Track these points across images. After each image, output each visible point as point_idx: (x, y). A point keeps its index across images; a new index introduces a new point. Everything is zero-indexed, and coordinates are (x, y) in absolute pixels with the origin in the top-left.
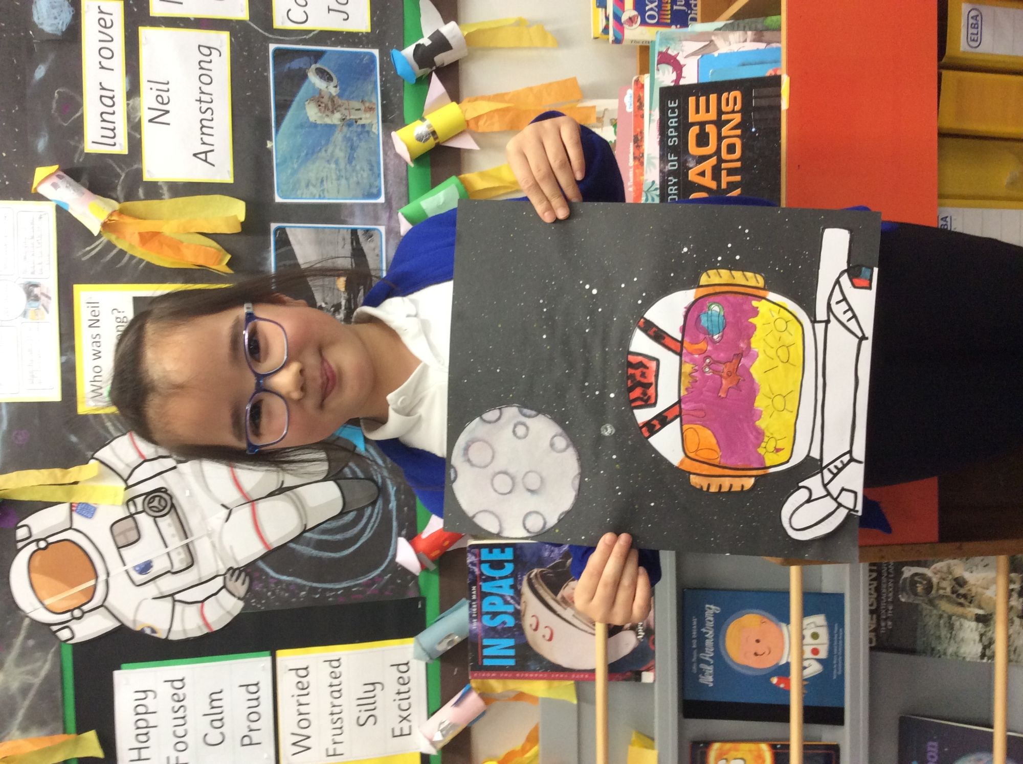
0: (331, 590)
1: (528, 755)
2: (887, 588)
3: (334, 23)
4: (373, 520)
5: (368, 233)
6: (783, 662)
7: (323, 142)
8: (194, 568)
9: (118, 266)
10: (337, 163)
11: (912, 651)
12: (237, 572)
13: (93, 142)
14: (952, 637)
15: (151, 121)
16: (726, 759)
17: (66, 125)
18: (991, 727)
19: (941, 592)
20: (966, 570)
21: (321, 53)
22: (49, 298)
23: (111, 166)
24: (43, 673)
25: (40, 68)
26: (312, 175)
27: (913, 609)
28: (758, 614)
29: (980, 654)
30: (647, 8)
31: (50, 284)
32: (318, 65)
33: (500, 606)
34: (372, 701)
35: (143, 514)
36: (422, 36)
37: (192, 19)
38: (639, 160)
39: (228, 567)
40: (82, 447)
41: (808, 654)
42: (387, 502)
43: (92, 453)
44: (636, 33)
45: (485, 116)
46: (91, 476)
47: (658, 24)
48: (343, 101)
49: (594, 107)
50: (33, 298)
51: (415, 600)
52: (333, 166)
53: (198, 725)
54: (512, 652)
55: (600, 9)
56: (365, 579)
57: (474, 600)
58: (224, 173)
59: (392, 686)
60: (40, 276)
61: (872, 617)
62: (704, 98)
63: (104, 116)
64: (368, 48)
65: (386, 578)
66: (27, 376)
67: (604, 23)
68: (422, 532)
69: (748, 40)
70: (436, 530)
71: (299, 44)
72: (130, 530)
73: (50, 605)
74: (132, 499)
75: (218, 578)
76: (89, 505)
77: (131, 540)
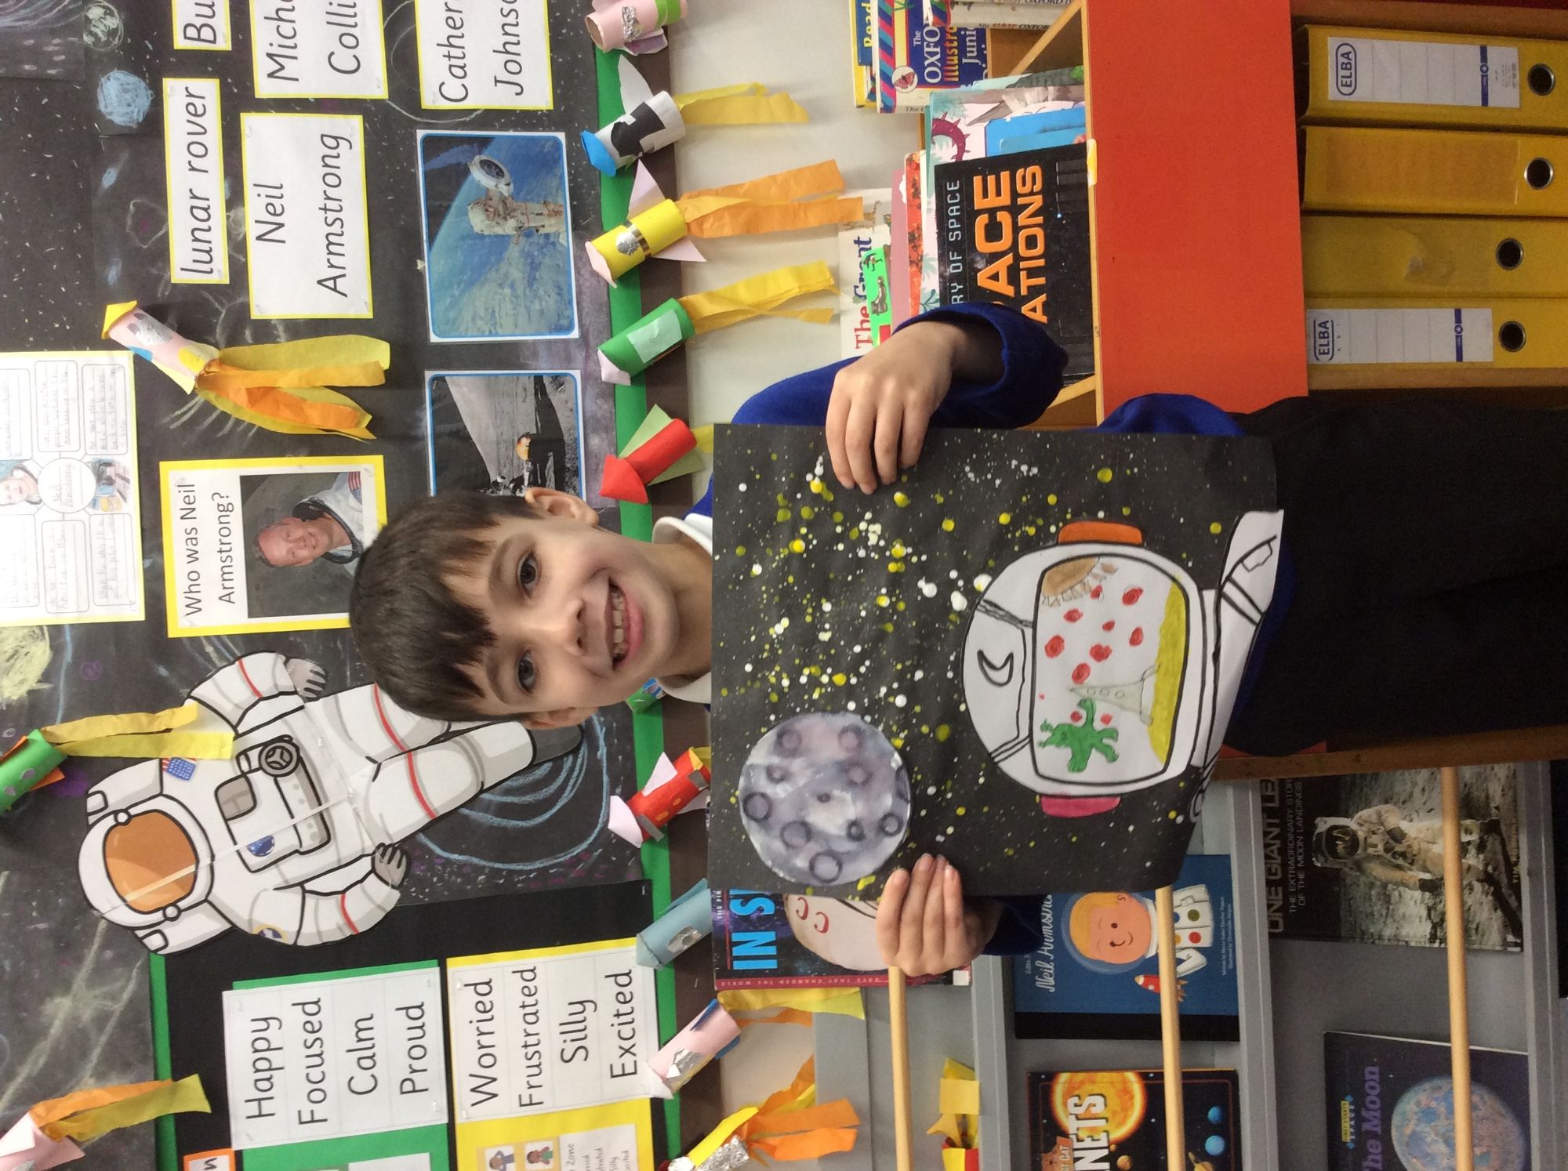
0: (520, 873)
1: (800, 1098)
2: (1295, 850)
3: (503, 99)
4: (575, 774)
5: (558, 381)
6: (1152, 953)
7: (493, 260)
8: (331, 847)
9: (220, 435)
10: (512, 286)
11: (1336, 937)
12: (390, 849)
13: (182, 269)
14: (1389, 914)
15: (259, 238)
16: (1079, 1096)
17: (145, 247)
18: (1448, 1040)
19: (1371, 850)
20: (1404, 819)
21: (487, 140)
22: (127, 481)
23: (207, 300)
24: (126, 996)
25: (109, 173)
26: (479, 304)
29: (1428, 937)
30: (926, 63)
31: (128, 461)
32: (483, 157)
34: (580, 1026)
35: (261, 772)
36: (624, 113)
37: (312, 100)
38: (917, 265)
39: (377, 844)
40: (174, 681)
41: (1185, 941)
42: (594, 748)
44: (912, 97)
45: (712, 216)
46: (187, 721)
47: (944, 84)
48: (519, 204)
49: (860, 199)
50: (104, 481)
51: (638, 884)
52: (507, 291)
53: (340, 1065)
54: (772, 950)
55: (864, 67)
56: (567, 858)
58: (360, 305)
59: (608, 1004)
60: (114, 451)
61: (1276, 890)
62: (994, 176)
63: (197, 233)
64: (551, 131)
65: (596, 854)
66: (98, 587)
67: (870, 86)
68: (643, 788)
69: (1050, 98)
70: (663, 783)
71: (457, 129)
72: (241, 794)
73: (134, 901)
74: (244, 753)
75: (363, 859)
76: (185, 761)
77: (244, 808)
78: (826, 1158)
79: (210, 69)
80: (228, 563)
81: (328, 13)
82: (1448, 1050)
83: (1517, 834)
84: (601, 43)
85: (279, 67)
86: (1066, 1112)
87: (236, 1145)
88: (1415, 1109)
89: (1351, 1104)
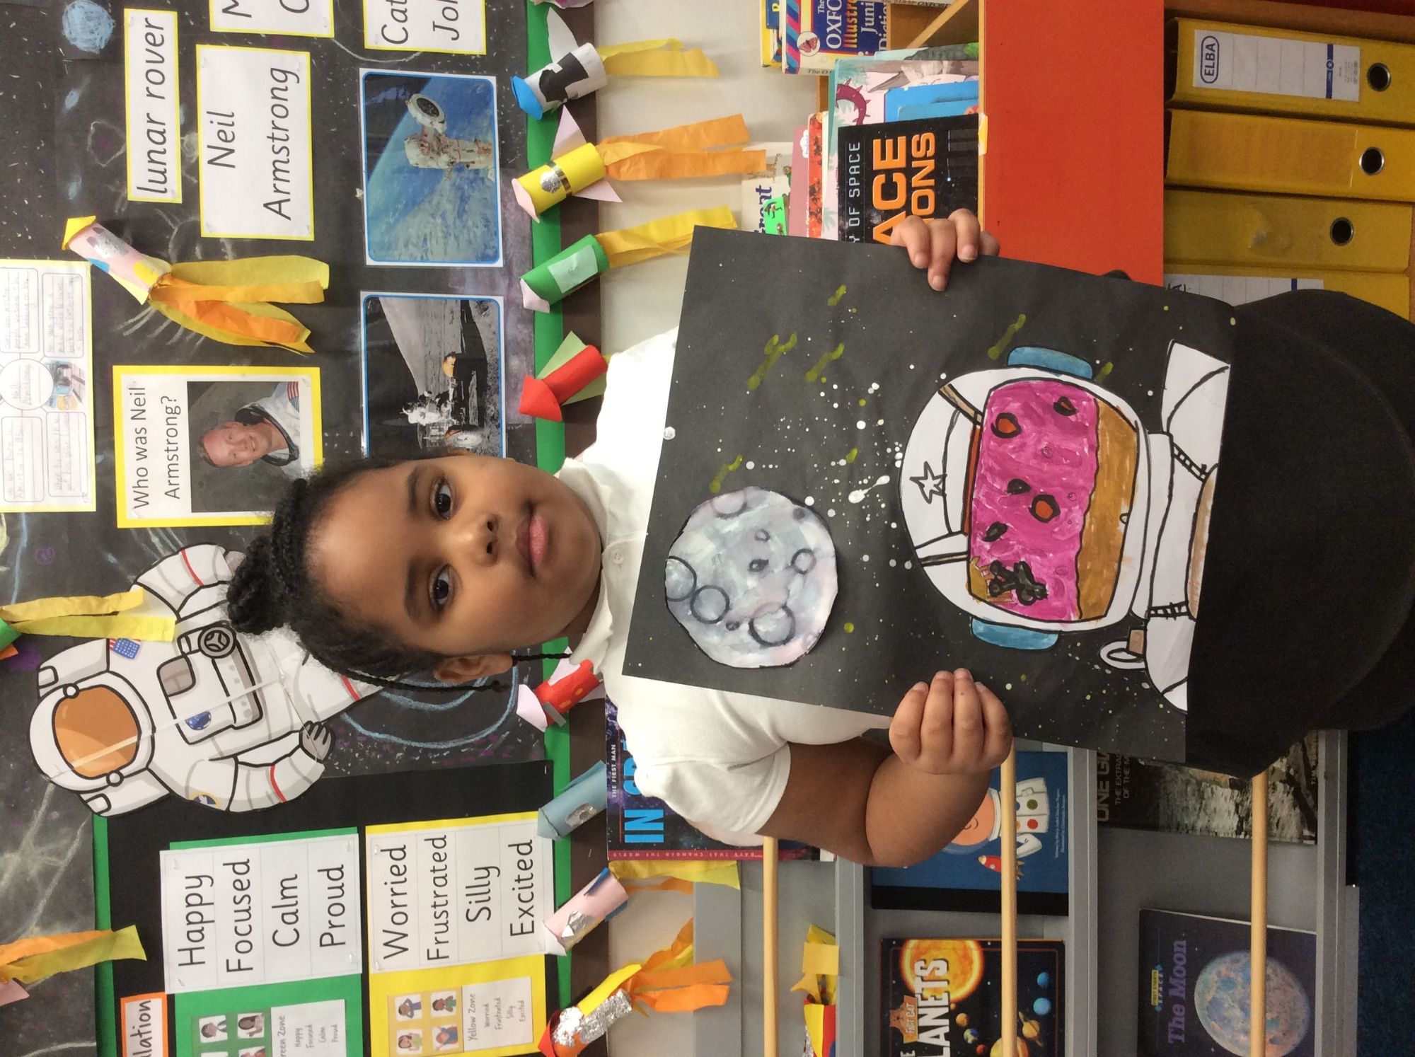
0: (435, 751)
1: (679, 957)
3: (440, 43)
5: (483, 306)
6: (994, 837)
7: (426, 191)
8: (263, 723)
9: (169, 343)
10: (443, 216)
11: (1155, 827)
12: (317, 727)
13: (138, 188)
14: (1203, 808)
15: (211, 162)
16: (925, 961)
17: (104, 166)
18: (1250, 921)
21: (424, 81)
22: (82, 382)
23: (161, 218)
24: (70, 854)
25: (72, 94)
26: (412, 231)
27: (1154, 773)
29: (1235, 829)
30: (828, 30)
31: (83, 363)
32: (420, 96)
34: (485, 889)
35: (200, 653)
36: (551, 62)
37: (264, 36)
38: (816, 216)
39: (305, 722)
40: (121, 568)
41: (1024, 827)
43: (135, 577)
44: (814, 60)
45: (629, 162)
46: (134, 605)
47: (843, 50)
48: (452, 141)
49: (764, 151)
50: (60, 382)
51: (541, 764)
52: (439, 221)
53: (265, 920)
54: (660, 826)
55: (771, 30)
56: (477, 738)
57: (614, 762)
58: (302, 227)
59: (510, 870)
61: (1104, 784)
62: (891, 141)
63: (152, 155)
64: (483, 74)
65: (504, 736)
66: (53, 479)
67: (776, 48)
68: (549, 678)
69: (944, 71)
70: (567, 675)
71: (396, 69)
72: (181, 673)
73: (80, 767)
74: (186, 635)
75: (292, 734)
76: (130, 642)
77: (183, 686)
78: (699, 1011)
79: (169, 2)
80: (174, 461)
82: (1250, 927)
83: (1317, 741)
85: (233, 4)
86: (913, 974)
87: (168, 991)
88: (1216, 978)
89: (1160, 972)
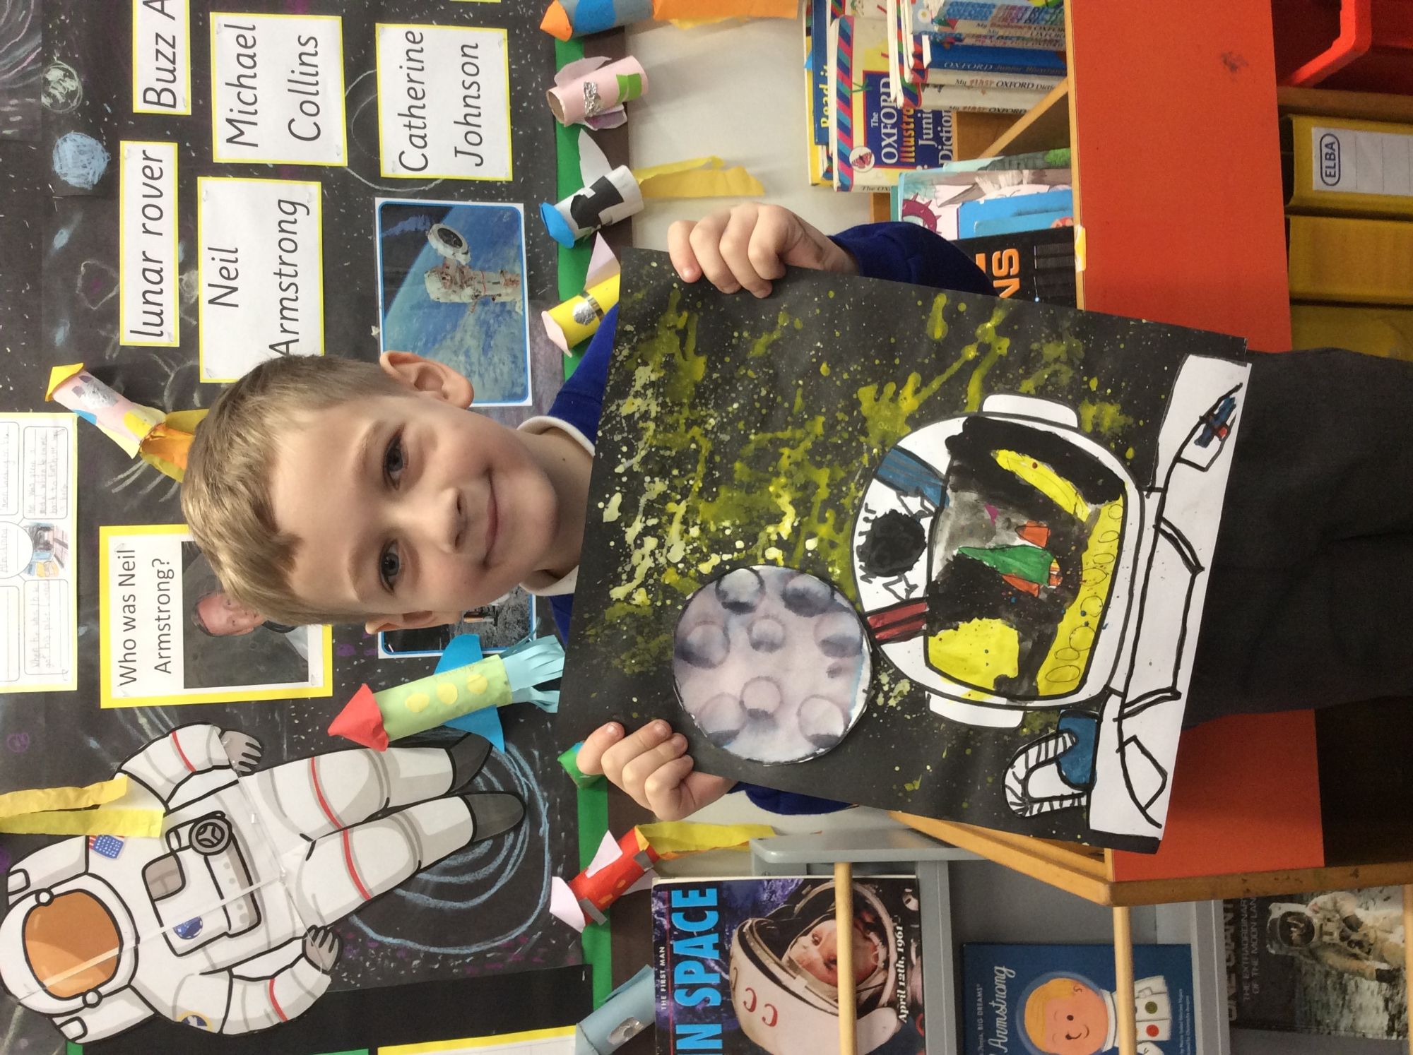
0: (456, 957)
2: (1250, 937)
3: (463, 170)
4: (516, 851)
6: (1108, 1047)
8: (261, 930)
9: (162, 500)
10: (467, 354)
11: (1290, 1028)
12: (322, 932)
13: (132, 332)
14: (1346, 1005)
15: (211, 302)
17: (94, 308)
19: (1326, 938)
20: (1361, 907)
21: (448, 208)
22: (65, 545)
23: (156, 362)
25: (61, 233)
27: (1288, 964)
28: (1068, 977)
29: (1386, 1028)
30: (883, 144)
31: (66, 526)
32: (441, 226)
33: (700, 976)
35: (191, 850)
36: (582, 186)
37: (271, 166)
39: (309, 926)
40: (105, 755)
41: (1143, 1035)
42: (536, 825)
43: (119, 764)
44: (869, 177)
46: (116, 797)
47: (900, 164)
48: (477, 273)
50: (41, 546)
51: (578, 969)
52: (462, 358)
54: (718, 1044)
55: (820, 147)
56: (505, 941)
57: (663, 968)
60: (54, 516)
61: (1230, 977)
63: (148, 296)
64: (509, 201)
65: (535, 937)
66: (30, 656)
67: (826, 165)
68: (587, 868)
69: (1025, 182)
70: (608, 863)
71: (415, 198)
72: (170, 873)
74: (175, 830)
75: (295, 942)
76: (112, 838)
77: (172, 888)
79: (168, 133)
80: (165, 632)
81: (289, 81)
84: (563, 119)
85: (238, 132)
